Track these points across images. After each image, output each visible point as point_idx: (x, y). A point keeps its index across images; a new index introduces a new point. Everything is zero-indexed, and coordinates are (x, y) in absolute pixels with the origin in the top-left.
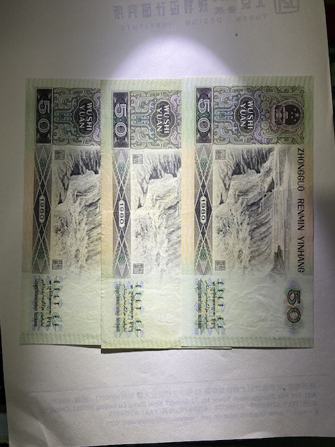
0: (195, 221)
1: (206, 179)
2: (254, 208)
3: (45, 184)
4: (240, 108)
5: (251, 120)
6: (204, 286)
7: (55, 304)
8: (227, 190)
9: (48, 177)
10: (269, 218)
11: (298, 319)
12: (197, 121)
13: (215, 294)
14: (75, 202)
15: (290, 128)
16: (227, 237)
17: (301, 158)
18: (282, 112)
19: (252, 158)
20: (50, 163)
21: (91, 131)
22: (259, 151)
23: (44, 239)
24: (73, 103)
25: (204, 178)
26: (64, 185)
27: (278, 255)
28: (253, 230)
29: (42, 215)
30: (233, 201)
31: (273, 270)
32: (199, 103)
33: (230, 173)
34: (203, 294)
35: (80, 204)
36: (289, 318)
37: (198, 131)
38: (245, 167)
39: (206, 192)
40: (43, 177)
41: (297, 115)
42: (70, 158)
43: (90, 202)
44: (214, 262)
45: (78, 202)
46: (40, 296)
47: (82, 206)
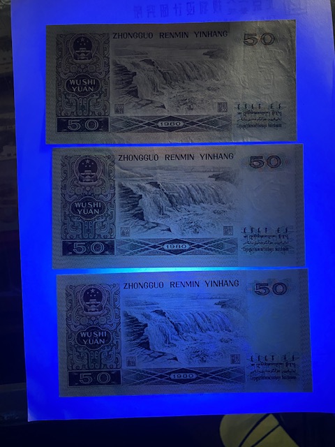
0: (187, 254)
1: (147, 244)
2: (174, 200)
3: (159, 374)
4: (82, 214)
5: (92, 204)
6: (248, 246)
7: (273, 359)
8: (158, 225)
9: (152, 372)
10: (183, 186)
11: (277, 158)
12: (94, 254)
13: (255, 236)
14: (175, 345)
15: (100, 168)
16: (201, 225)
17: (128, 158)
18: (85, 176)
19: (129, 203)
20: (139, 371)
21: (107, 332)
22: (122, 196)
23: (212, 373)
24: (81, 350)
25: (147, 247)
26: (160, 356)
27: (217, 177)
28: (195, 201)
29: (189, 376)
30: (168, 219)
31: (231, 182)
32: (78, 253)
33: (143, 223)
34: (256, 247)
35: (176, 340)
36: (276, 166)
37: (103, 253)
38: (137, 209)
39: (160, 244)
40: (153, 377)
41: (88, 161)
42: (134, 351)
43: (174, 330)
44: (225, 237)
45: (175, 342)
46: (266, 375)
47: (179, 339)
